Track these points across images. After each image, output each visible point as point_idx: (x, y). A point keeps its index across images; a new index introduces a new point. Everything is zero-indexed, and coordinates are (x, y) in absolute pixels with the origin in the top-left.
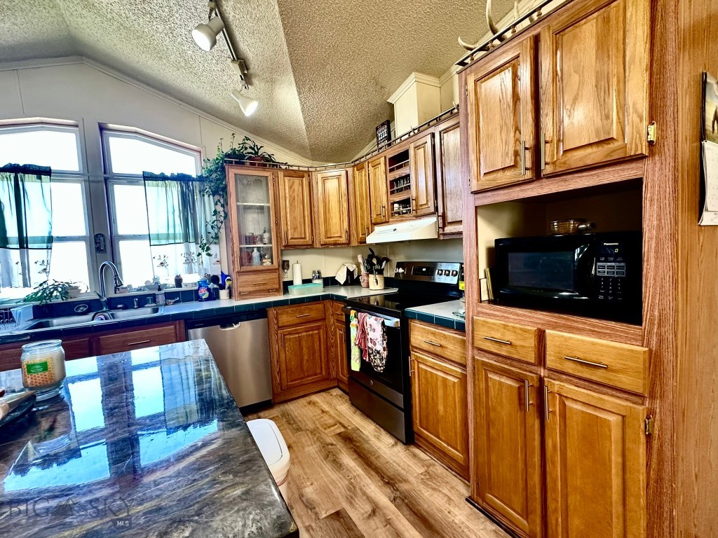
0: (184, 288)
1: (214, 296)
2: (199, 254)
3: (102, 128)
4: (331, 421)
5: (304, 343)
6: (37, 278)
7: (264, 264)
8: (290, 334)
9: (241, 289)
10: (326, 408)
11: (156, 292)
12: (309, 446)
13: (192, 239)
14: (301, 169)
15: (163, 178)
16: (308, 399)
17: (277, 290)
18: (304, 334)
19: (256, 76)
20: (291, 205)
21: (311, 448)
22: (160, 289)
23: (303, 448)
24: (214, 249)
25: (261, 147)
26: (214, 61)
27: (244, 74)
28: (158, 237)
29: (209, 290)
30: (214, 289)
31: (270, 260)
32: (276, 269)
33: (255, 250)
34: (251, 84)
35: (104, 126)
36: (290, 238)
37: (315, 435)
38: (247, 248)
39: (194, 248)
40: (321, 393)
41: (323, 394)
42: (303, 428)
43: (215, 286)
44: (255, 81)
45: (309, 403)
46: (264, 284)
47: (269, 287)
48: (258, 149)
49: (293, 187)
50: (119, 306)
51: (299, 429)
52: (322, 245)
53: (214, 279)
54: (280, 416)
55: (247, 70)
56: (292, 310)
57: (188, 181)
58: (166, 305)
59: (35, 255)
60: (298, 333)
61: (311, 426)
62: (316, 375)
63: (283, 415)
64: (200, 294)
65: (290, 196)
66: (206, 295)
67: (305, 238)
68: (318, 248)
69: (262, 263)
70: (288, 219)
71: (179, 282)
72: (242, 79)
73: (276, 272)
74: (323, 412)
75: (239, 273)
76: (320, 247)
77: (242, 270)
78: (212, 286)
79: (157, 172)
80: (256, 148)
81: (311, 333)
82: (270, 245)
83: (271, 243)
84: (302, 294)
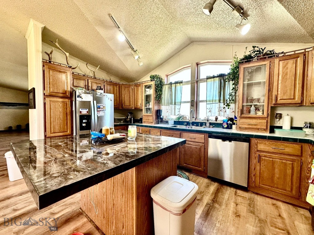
0: (218, 122)
1: (229, 127)
2: (224, 108)
3: (197, 64)
4: (281, 225)
5: (276, 166)
6: (177, 113)
7: (257, 114)
8: (265, 156)
9: (240, 126)
10: (285, 215)
11: (207, 122)
12: (251, 225)
13: (222, 101)
14: (296, 52)
15: (214, 77)
16: (275, 202)
17: (265, 130)
18: (279, 160)
19: (248, 9)
20: (283, 78)
21: (252, 227)
22: (208, 121)
23: (246, 223)
24: (232, 106)
25: (265, 48)
26: (227, 16)
27: (242, 13)
28: (210, 101)
29: (227, 124)
30: (230, 124)
31: (262, 112)
32: (265, 118)
33: (253, 106)
34: (248, 16)
35: (199, 63)
36: (279, 99)
37: (261, 223)
38: (247, 105)
39: (222, 105)
40: (289, 205)
41: (290, 206)
42: (256, 213)
43: (231, 123)
44: (249, 13)
45: (274, 205)
46: (255, 125)
47: (258, 127)
48: (263, 50)
49: (287, 66)
50: (195, 125)
51: (253, 212)
52: (311, 103)
53: (231, 120)
54: (247, 198)
55: (243, 9)
56: (269, 143)
57: (223, 76)
58: (209, 127)
59: (177, 107)
60: (273, 158)
61: (262, 216)
62: (285, 190)
63: (250, 199)
64: (223, 125)
65: (283, 73)
66: (226, 126)
67: (294, 99)
68: (308, 106)
69: (256, 114)
70: (279, 87)
71: (216, 119)
72: (242, 16)
73: (265, 119)
74: (280, 216)
75: (241, 118)
76: (310, 105)
77: (242, 116)
78: (229, 122)
79: (212, 75)
80: (261, 50)
81: (284, 161)
82: (263, 104)
83: (264, 103)
84: (282, 135)
